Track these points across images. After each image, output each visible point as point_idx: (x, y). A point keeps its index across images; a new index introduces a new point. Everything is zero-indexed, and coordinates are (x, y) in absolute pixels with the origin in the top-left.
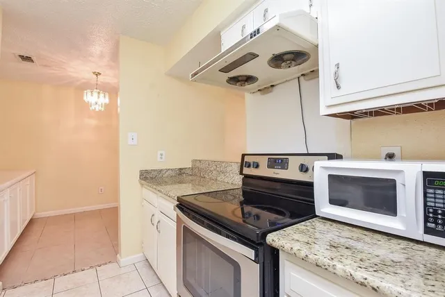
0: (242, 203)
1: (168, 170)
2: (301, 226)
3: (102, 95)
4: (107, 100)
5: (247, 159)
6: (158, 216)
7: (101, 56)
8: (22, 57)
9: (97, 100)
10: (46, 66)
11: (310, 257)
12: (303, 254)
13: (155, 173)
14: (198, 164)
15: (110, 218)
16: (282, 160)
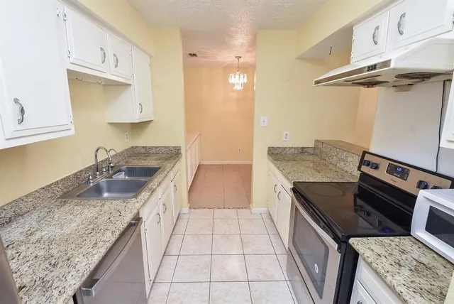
0: (356, 196)
1: (291, 148)
2: (386, 240)
3: (242, 76)
4: (245, 80)
5: (367, 157)
6: (279, 188)
7: (242, 45)
8: (190, 54)
9: (238, 81)
10: (204, 57)
11: (374, 264)
12: (369, 260)
13: (280, 150)
14: (320, 146)
15: (245, 173)
16: (403, 169)
